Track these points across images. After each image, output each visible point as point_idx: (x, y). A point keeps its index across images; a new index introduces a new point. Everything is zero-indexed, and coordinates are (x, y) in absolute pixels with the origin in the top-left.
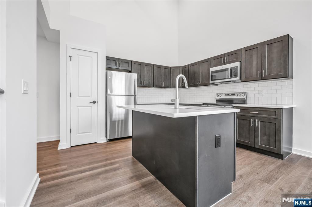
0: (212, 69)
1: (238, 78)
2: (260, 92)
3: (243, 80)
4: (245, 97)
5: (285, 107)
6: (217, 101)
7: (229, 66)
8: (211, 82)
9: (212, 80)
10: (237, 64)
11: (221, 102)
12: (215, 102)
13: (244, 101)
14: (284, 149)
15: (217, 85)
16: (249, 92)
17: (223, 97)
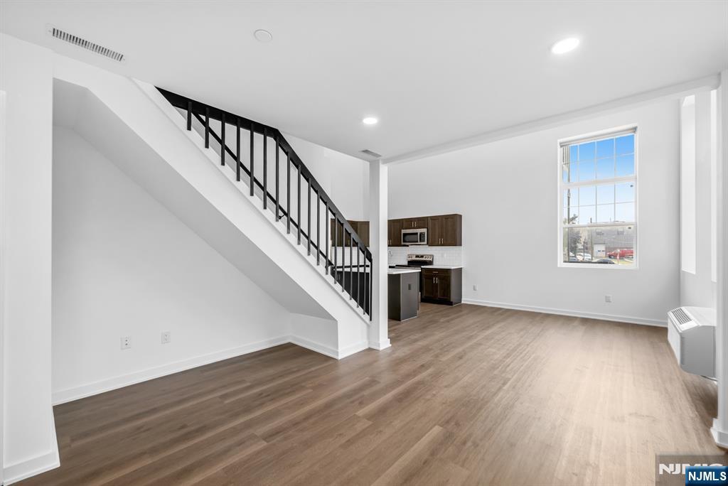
0: (403, 231)
1: (426, 243)
2: (442, 256)
3: (431, 244)
4: (431, 259)
5: (452, 268)
6: (409, 262)
7: (419, 231)
8: (402, 243)
9: (404, 241)
10: (424, 230)
11: (412, 264)
12: (406, 263)
13: (431, 263)
14: (453, 298)
15: (408, 246)
16: (435, 255)
17: (414, 258)
